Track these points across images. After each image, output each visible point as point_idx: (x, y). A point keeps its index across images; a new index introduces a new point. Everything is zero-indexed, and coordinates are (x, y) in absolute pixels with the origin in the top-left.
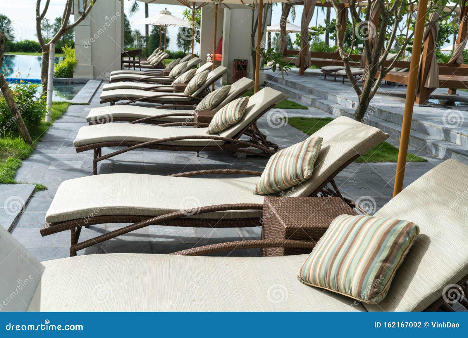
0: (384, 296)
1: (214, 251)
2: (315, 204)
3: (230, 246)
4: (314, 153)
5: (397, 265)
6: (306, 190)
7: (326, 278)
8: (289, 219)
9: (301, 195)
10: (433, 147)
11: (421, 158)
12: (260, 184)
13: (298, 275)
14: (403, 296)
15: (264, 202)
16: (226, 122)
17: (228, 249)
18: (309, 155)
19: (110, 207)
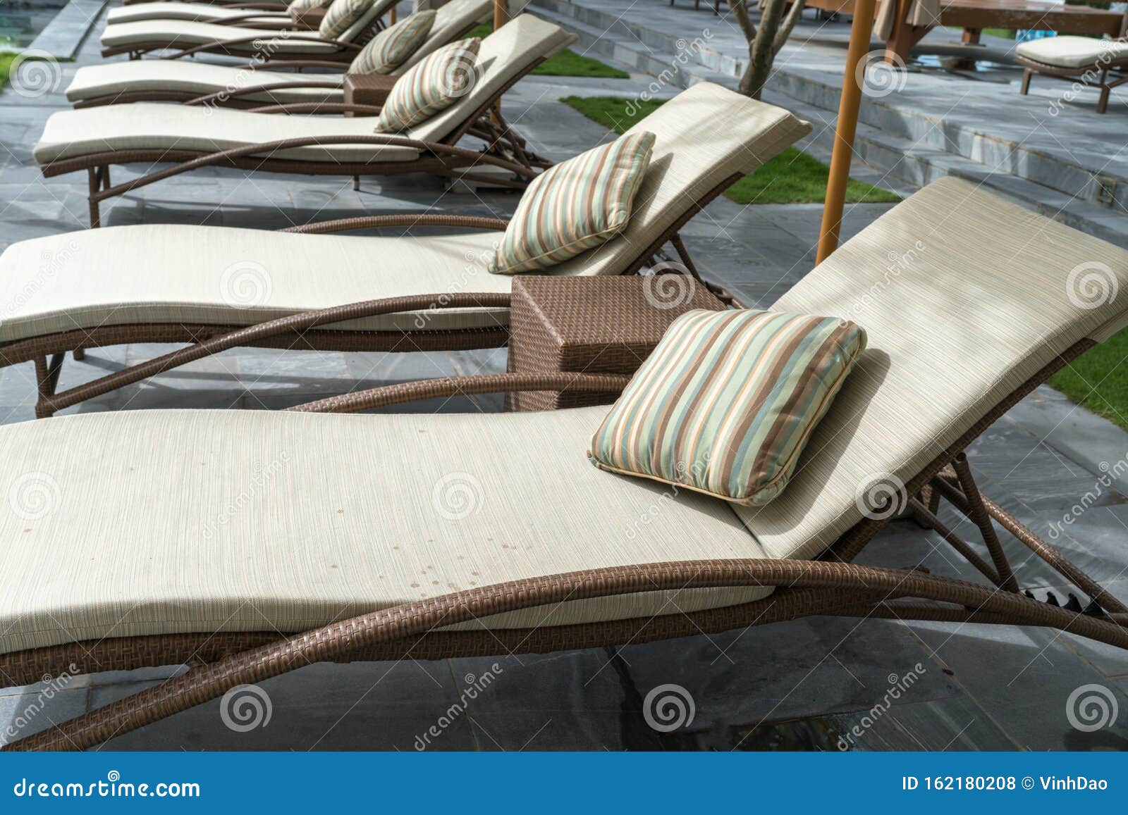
0: (782, 487)
1: (390, 401)
2: (633, 290)
3: (429, 390)
4: (633, 171)
5: (813, 419)
6: (614, 259)
7: (653, 452)
8: (569, 326)
9: (603, 272)
10: (919, 167)
11: (890, 193)
12: (504, 246)
13: (588, 452)
14: (822, 487)
15: (514, 288)
16: (424, 101)
17: (423, 396)
18: (622, 176)
19: (133, 304)
